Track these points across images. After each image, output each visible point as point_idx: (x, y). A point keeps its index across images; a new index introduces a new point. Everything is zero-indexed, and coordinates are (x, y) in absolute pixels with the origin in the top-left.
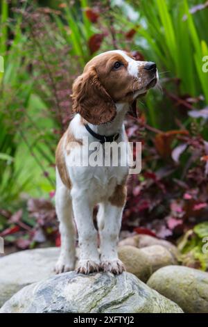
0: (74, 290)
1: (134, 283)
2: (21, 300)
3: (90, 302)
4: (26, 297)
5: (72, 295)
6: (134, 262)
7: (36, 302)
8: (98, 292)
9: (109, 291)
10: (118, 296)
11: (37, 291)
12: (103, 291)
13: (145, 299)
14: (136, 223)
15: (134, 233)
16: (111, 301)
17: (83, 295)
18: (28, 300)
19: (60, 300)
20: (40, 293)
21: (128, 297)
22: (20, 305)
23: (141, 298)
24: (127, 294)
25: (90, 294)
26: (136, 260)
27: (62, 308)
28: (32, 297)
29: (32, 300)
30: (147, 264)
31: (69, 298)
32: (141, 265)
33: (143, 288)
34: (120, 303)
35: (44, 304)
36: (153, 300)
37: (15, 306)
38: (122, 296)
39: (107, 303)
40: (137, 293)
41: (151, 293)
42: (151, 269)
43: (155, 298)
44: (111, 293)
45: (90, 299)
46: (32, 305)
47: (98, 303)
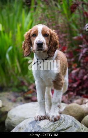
0: (45, 123)
1: (73, 121)
2: (22, 125)
3: (51, 129)
4: (25, 124)
5: (43, 125)
6: (77, 111)
7: (28, 127)
8: (56, 124)
9: (61, 124)
10: (65, 126)
11: (29, 122)
12: (58, 124)
13: (77, 129)
14: (84, 93)
15: (82, 97)
16: (61, 129)
17: (49, 126)
18: (25, 126)
19: (38, 127)
20: (30, 123)
21: (69, 127)
22: (22, 128)
23: (75, 128)
24: (69, 126)
25: (52, 125)
26: (77, 110)
27: (39, 131)
28: (27, 125)
29: (27, 126)
30: (83, 112)
31: (42, 126)
32: (80, 113)
33: (77, 123)
34: (65, 130)
35: (32, 128)
36: (81, 129)
37: (20, 128)
38: (66, 127)
39: (59, 129)
40: (73, 126)
41: (81, 126)
42: (85, 114)
43: (82, 129)
44: (62, 125)
45: (52, 128)
46: (27, 128)
47: (55, 129)
